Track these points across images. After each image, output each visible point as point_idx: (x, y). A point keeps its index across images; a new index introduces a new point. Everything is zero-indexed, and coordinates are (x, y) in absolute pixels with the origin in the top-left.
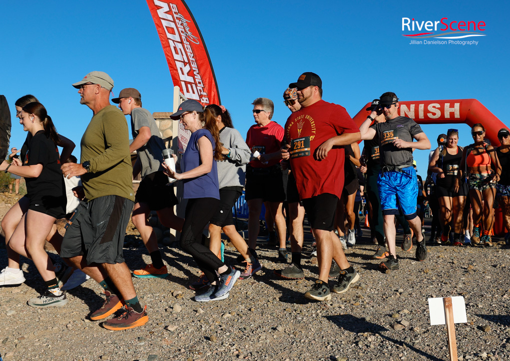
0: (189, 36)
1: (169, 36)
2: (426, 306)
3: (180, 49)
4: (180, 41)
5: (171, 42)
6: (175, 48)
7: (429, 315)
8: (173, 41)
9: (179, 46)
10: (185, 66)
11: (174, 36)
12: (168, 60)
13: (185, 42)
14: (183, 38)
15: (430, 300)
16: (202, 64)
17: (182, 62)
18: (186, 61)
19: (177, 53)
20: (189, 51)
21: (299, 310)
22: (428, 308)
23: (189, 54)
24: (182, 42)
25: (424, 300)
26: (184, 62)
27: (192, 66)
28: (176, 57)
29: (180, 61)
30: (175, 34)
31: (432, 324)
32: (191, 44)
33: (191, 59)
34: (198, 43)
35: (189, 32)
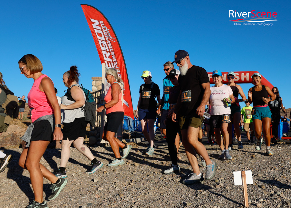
0: (110, 38)
1: (99, 37)
2: (232, 176)
3: (105, 44)
4: (105, 40)
5: (100, 41)
6: (102, 44)
7: (234, 180)
8: (101, 40)
9: (104, 43)
10: (107, 53)
11: (101, 38)
12: (98, 50)
13: (108, 41)
14: (107, 38)
15: (234, 173)
16: (117, 52)
17: (105, 51)
18: (108, 50)
19: (103, 46)
20: (110, 45)
21: (167, 179)
22: (233, 177)
23: (109, 47)
24: (106, 41)
25: (231, 173)
26: (107, 51)
27: (111, 53)
28: (102, 48)
29: (104, 51)
30: (102, 37)
31: (235, 185)
32: (111, 42)
33: (111, 49)
34: (115, 41)
35: (110, 36)
